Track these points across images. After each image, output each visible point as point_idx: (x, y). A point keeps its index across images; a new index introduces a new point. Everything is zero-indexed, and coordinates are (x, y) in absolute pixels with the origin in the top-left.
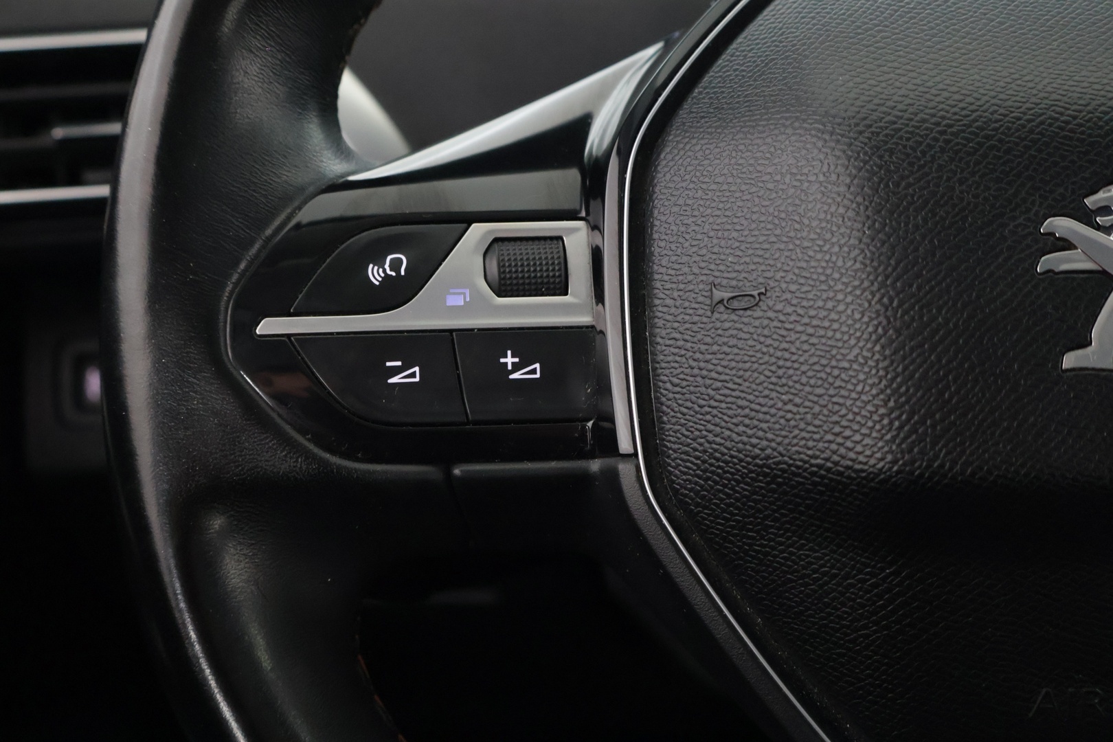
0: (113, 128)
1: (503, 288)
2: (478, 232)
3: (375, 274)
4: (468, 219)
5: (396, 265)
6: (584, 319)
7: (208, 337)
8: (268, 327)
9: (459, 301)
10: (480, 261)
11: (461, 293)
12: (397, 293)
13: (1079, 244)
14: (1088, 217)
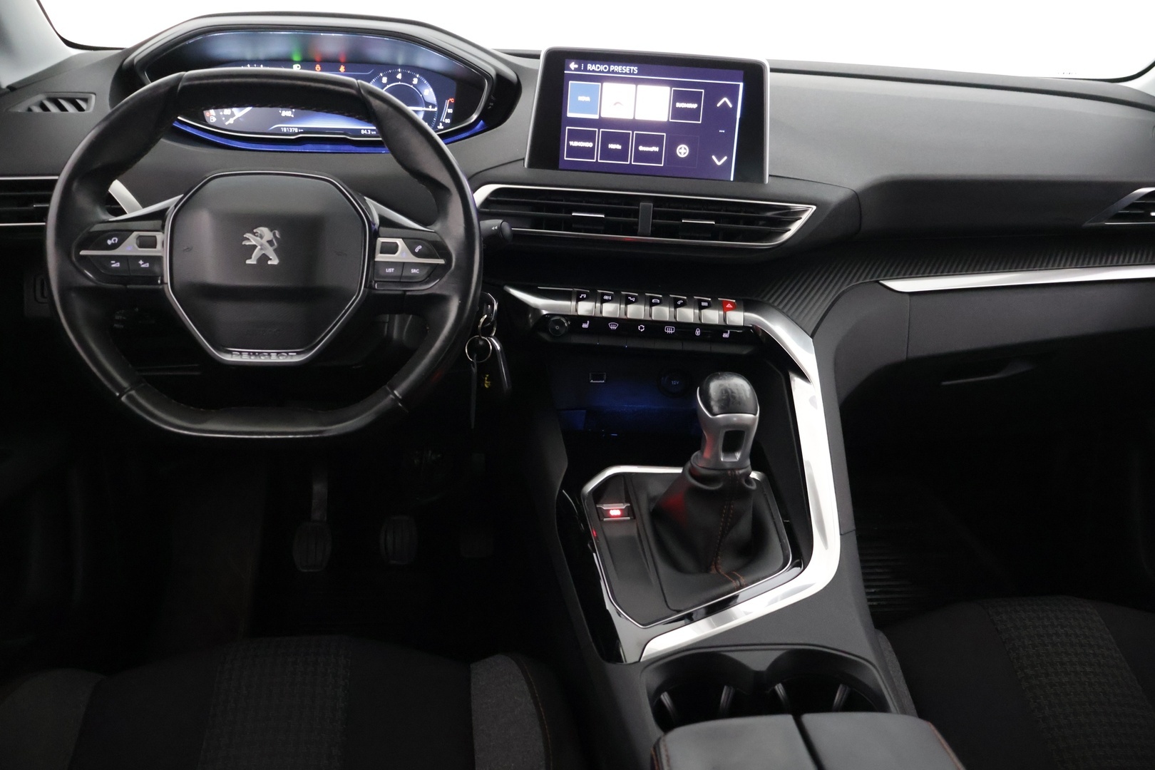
0: (47, 205)
1: (141, 246)
2: (135, 234)
3: (109, 242)
4: (133, 231)
5: (115, 240)
6: (159, 254)
7: (69, 255)
8: (83, 253)
9: (130, 249)
10: (135, 240)
11: (130, 248)
12: (114, 247)
13: (252, 240)
14: (254, 234)
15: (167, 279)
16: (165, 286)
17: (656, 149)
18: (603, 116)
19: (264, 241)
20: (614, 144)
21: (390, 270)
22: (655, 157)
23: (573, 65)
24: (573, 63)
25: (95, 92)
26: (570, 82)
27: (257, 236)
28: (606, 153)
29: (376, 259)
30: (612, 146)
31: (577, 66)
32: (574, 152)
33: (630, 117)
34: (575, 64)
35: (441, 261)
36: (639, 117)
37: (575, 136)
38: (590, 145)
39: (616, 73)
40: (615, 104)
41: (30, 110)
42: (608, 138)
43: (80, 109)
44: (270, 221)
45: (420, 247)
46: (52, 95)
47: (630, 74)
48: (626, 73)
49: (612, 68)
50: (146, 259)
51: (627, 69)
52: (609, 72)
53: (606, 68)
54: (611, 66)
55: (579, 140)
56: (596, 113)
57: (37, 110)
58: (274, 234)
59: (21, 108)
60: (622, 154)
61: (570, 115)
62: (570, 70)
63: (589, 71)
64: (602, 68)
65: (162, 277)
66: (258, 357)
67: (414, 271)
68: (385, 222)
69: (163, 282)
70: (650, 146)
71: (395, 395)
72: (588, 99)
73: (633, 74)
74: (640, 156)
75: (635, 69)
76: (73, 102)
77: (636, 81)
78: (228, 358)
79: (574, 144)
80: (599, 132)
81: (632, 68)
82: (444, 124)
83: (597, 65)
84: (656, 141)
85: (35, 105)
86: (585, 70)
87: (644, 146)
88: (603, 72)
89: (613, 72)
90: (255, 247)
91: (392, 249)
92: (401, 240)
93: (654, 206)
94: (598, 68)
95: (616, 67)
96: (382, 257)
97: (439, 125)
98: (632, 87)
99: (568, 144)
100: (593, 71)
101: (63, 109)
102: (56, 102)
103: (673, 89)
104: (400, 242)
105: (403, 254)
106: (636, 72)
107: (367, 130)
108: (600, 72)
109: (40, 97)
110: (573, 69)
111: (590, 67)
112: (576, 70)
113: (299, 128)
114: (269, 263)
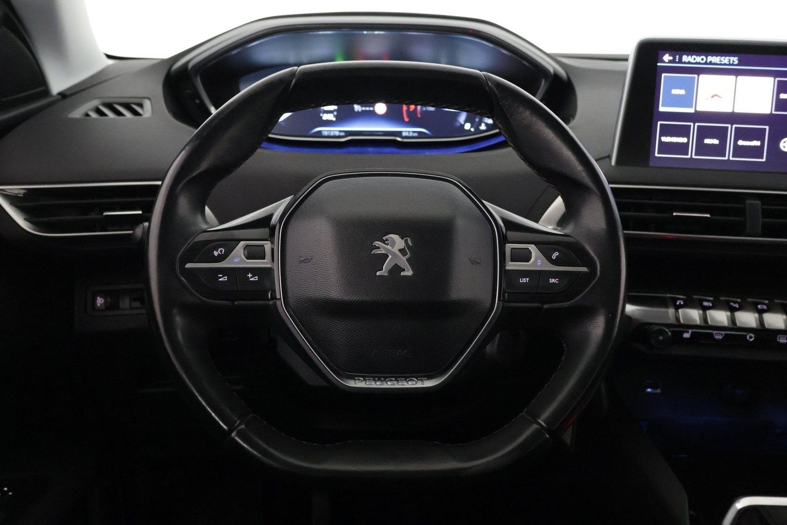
1: (248, 257)
2: (242, 243)
3: (216, 253)
4: (240, 240)
5: (221, 251)
6: (269, 266)
7: (173, 268)
8: (188, 265)
9: (237, 261)
10: (242, 251)
11: (238, 259)
12: (221, 258)
13: (381, 248)
14: (384, 242)
15: (279, 294)
16: (278, 302)
17: (757, 143)
18: (699, 109)
19: (396, 250)
20: (710, 138)
21: (525, 280)
22: (756, 152)
23: (667, 58)
24: (667, 55)
25: (148, 96)
26: (663, 75)
27: (388, 244)
28: (702, 149)
29: (507, 268)
30: (708, 141)
31: (671, 58)
32: (666, 148)
33: (730, 110)
34: (670, 56)
35: (584, 269)
36: (738, 110)
37: (667, 131)
38: (684, 140)
39: (714, 64)
40: (713, 97)
41: (87, 115)
42: (703, 133)
43: (136, 113)
44: (401, 227)
45: (557, 254)
46: (107, 101)
47: (730, 65)
48: (725, 64)
49: (710, 59)
50: (255, 271)
51: (725, 60)
52: (706, 63)
53: (702, 59)
54: (709, 57)
55: (672, 135)
56: (691, 107)
57: (94, 115)
58: (406, 242)
59: (77, 114)
60: (720, 150)
61: (662, 109)
62: (664, 62)
63: (685, 63)
64: (698, 59)
65: (274, 291)
66: (384, 382)
67: (552, 281)
68: (511, 225)
69: (274, 297)
70: (751, 140)
71: (539, 424)
72: (682, 92)
73: (733, 65)
74: (739, 151)
75: (735, 60)
76: (128, 106)
77: (737, 73)
78: (352, 384)
79: (665, 139)
80: (694, 127)
81: (732, 58)
82: (487, 124)
83: (694, 57)
84: (758, 135)
85: (92, 110)
86: (680, 61)
87: (744, 140)
88: (700, 63)
89: (711, 63)
90: (386, 256)
91: (525, 256)
92: (533, 245)
93: (763, 204)
94: (695, 59)
95: (714, 57)
96: (514, 265)
97: (481, 125)
98: (732, 78)
99: (660, 139)
100: (689, 63)
101: (119, 114)
102: (110, 106)
103: (777, 79)
104: (532, 248)
105: (537, 261)
106: (736, 62)
107: (409, 132)
108: (696, 63)
109: (95, 103)
110: (667, 61)
111: (685, 58)
112: (670, 62)
113: (340, 131)
114: (402, 274)
